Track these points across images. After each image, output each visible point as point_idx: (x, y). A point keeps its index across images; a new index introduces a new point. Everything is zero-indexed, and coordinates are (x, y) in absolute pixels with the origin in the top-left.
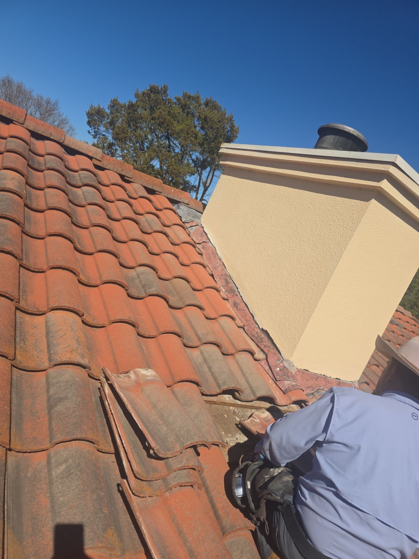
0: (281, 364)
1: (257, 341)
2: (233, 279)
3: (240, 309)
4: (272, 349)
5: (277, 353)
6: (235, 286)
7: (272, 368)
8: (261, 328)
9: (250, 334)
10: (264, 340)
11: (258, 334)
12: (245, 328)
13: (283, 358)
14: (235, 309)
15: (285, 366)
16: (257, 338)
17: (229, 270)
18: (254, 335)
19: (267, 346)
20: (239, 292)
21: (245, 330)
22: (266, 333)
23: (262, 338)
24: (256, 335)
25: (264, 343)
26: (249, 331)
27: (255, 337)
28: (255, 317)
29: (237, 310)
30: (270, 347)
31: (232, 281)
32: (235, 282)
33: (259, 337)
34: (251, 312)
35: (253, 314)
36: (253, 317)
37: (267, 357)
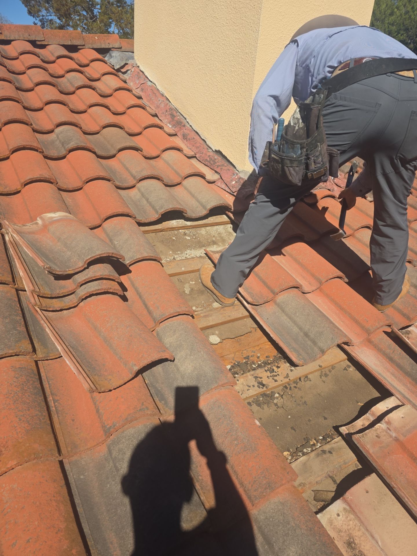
0: (236, 177)
1: (210, 164)
2: (179, 111)
3: (189, 140)
4: (225, 166)
5: (232, 167)
6: (183, 118)
7: (227, 184)
8: (214, 150)
9: (203, 160)
10: (216, 161)
11: (210, 157)
12: (197, 156)
13: (238, 171)
14: (185, 141)
15: (240, 177)
16: (209, 162)
17: (175, 103)
18: (207, 159)
19: (220, 166)
20: (188, 122)
21: (198, 158)
22: (219, 152)
23: (215, 159)
24: (208, 159)
25: (217, 164)
26: (201, 158)
27: (207, 161)
28: (207, 142)
29: (187, 141)
30: (223, 165)
31: (180, 113)
32: (182, 113)
33: (211, 159)
34: (203, 138)
35: (205, 139)
36: (205, 142)
37: (221, 176)
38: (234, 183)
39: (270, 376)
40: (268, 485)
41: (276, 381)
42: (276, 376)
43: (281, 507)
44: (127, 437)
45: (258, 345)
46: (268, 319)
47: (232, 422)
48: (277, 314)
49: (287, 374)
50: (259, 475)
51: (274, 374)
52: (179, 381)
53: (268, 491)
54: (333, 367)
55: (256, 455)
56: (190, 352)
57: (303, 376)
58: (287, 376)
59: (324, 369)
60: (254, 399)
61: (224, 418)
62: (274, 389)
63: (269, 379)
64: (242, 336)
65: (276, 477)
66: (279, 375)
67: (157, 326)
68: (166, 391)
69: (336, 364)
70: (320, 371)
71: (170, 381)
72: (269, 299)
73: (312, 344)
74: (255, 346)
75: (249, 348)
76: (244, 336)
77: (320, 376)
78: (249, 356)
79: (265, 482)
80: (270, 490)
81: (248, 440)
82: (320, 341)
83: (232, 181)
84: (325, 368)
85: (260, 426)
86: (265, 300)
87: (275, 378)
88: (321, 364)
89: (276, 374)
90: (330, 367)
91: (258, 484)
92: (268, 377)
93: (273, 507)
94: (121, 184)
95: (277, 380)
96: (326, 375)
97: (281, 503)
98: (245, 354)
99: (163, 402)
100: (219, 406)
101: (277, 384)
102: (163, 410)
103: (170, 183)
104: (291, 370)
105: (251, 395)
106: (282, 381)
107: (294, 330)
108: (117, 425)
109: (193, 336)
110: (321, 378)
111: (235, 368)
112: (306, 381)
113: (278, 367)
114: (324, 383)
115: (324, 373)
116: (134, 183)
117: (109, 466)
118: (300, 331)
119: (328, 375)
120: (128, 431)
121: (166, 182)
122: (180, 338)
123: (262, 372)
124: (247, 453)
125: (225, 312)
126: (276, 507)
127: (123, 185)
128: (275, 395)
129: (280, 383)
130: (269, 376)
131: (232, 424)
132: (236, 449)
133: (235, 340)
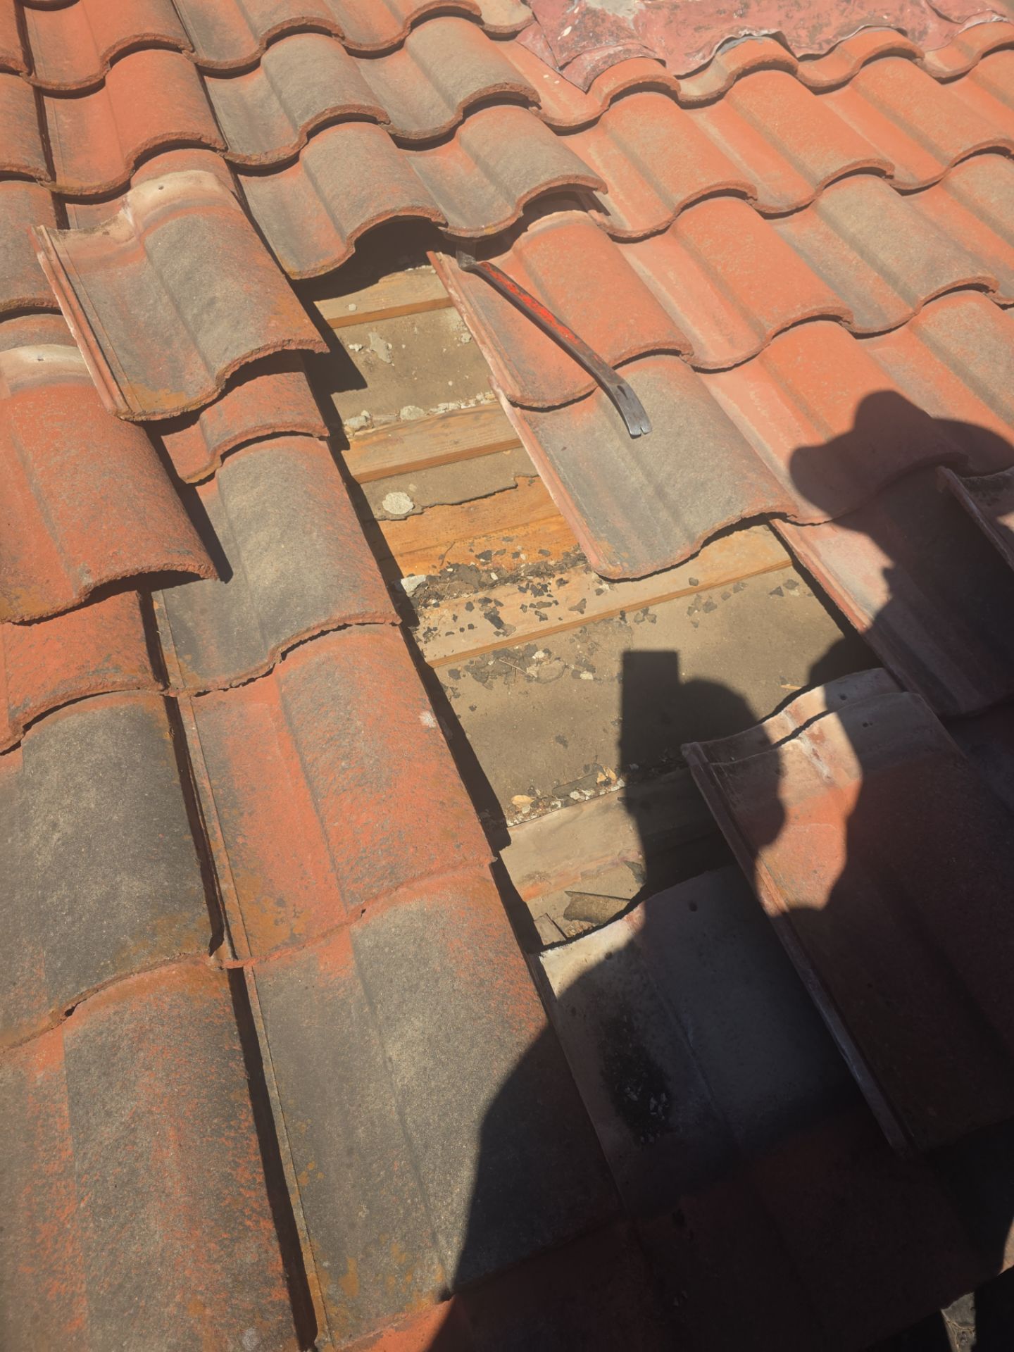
0: (577, 10)
15: (588, 9)
37: (533, 13)
38: (567, 31)
39: (532, 605)
40: (389, 871)
41: (543, 618)
42: (550, 605)
43: (420, 924)
44: (61, 736)
45: (527, 524)
46: (565, 448)
47: (350, 714)
48: (597, 434)
49: (584, 600)
50: (374, 845)
51: (544, 599)
52: (245, 609)
53: (385, 884)
54: (738, 584)
55: (384, 796)
56: (281, 534)
57: (633, 608)
58: (581, 608)
59: (709, 591)
60: (472, 662)
61: (332, 703)
62: (538, 640)
63: (525, 611)
64: (486, 497)
65: (417, 854)
66: (556, 603)
67: (216, 465)
68: (207, 632)
69: (748, 576)
70: (695, 595)
71: (225, 606)
72: (578, 389)
73: (670, 519)
74: (517, 526)
75: (495, 532)
76: (493, 497)
77: (690, 608)
78: (489, 552)
79: (384, 863)
80: (391, 881)
81: (378, 760)
82: (692, 509)
83: (563, 26)
84: (711, 587)
85: (429, 729)
86: (566, 392)
87: (544, 611)
88: (695, 577)
89: (550, 600)
90: (731, 586)
91: (367, 866)
92: (523, 607)
93: (401, 922)
94: (214, 59)
95: (549, 615)
96: (709, 607)
97: (423, 914)
98: (481, 545)
99: (188, 657)
100: (328, 675)
101: (545, 625)
102: (178, 675)
103: (367, 46)
104: (599, 592)
105: (461, 651)
106: (560, 619)
107: (633, 479)
108: (31, 705)
109: (305, 492)
110: (689, 614)
111: (437, 583)
112: (638, 622)
113: (562, 582)
114: (696, 627)
115: (704, 601)
116: (254, 50)
117: (20, 798)
118: (646, 482)
119: (716, 607)
120: (65, 721)
121: (354, 43)
122: (265, 497)
123: (509, 595)
124: (363, 790)
125: (446, 431)
126: (407, 923)
127: (222, 61)
128: (533, 655)
129: (554, 625)
130: (528, 605)
131: (348, 719)
132: (340, 780)
133: (460, 509)
